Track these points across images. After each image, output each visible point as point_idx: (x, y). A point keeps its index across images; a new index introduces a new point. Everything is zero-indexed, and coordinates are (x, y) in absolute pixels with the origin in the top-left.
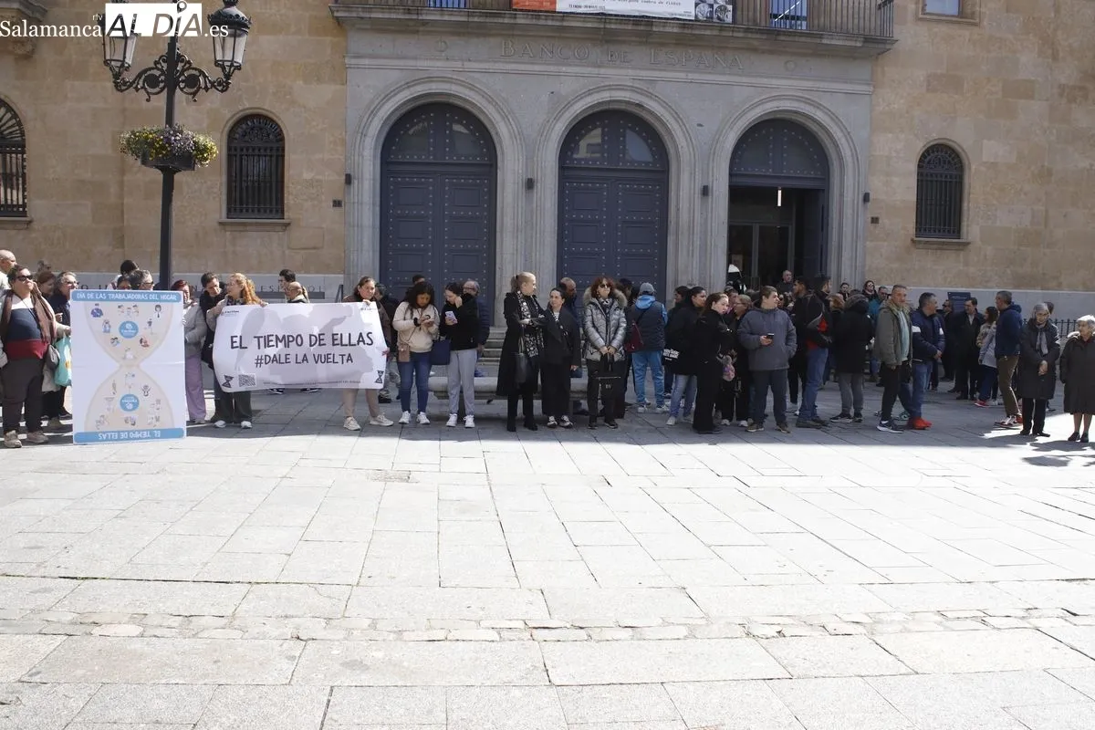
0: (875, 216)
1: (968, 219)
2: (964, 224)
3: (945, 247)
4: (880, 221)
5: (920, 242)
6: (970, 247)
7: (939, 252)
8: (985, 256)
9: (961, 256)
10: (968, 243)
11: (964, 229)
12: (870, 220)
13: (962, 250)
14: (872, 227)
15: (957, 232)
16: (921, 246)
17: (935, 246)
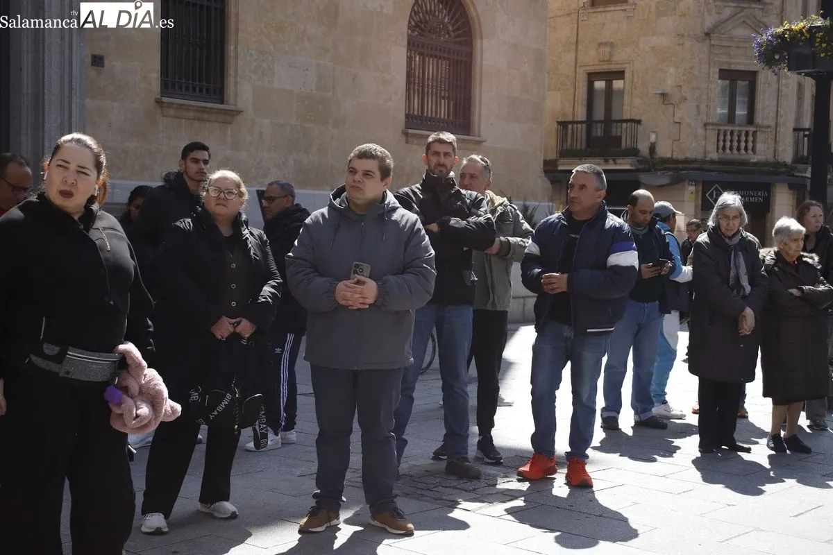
0: (97, 52)
1: (236, 71)
2: (230, 80)
3: (206, 116)
4: (106, 62)
5: (170, 105)
6: (239, 118)
7: (196, 124)
8: (261, 133)
9: (229, 133)
10: (239, 112)
11: (230, 89)
12: (88, 60)
13: (230, 123)
14: (92, 72)
15: (219, 94)
16: (172, 112)
17: (192, 114)
